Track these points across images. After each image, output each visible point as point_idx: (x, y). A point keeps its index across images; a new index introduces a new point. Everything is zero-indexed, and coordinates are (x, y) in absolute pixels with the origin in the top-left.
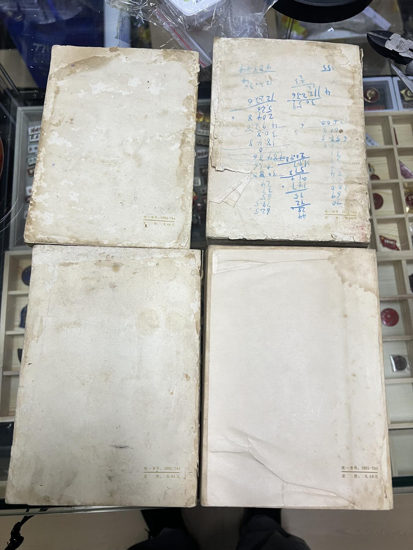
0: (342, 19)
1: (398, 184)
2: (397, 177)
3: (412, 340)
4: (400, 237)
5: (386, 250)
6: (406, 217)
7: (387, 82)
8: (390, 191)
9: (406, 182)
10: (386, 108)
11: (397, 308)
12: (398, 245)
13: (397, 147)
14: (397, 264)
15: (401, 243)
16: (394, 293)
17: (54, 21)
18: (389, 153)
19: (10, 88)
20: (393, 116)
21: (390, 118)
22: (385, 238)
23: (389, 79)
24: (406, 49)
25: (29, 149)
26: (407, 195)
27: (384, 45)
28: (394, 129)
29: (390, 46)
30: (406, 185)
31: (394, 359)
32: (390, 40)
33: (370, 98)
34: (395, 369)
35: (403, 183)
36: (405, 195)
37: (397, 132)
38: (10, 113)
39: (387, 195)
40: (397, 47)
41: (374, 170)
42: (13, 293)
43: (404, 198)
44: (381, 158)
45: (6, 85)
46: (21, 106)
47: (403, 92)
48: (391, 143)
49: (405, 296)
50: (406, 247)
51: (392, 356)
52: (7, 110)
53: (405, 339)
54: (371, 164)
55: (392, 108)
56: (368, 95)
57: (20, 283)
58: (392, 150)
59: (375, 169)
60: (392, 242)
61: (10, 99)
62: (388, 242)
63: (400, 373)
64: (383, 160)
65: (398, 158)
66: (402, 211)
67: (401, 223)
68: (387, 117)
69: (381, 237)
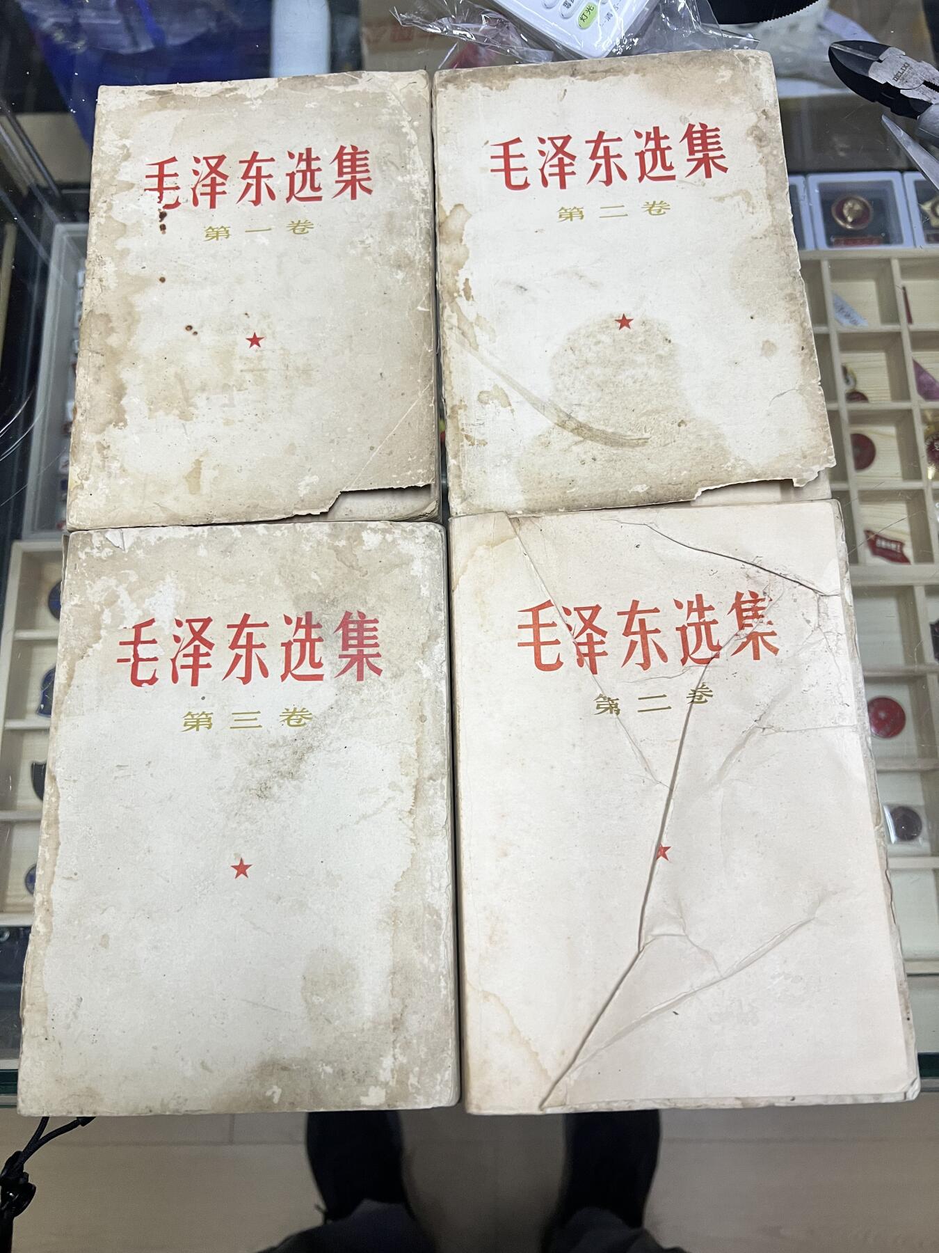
0: (773, 15)
1: (910, 411)
2: (907, 397)
3: (934, 770)
4: (912, 534)
5: (880, 562)
6: (927, 487)
7: (889, 183)
8: (891, 430)
9: (930, 410)
10: (887, 241)
11: (901, 695)
12: (908, 551)
13: (909, 329)
14: (904, 594)
15: (916, 547)
16: (896, 659)
17: (151, 46)
18: (889, 343)
19: (43, 183)
20: (901, 260)
21: (896, 265)
22: (878, 537)
23: (893, 177)
24: (917, 82)
25: (77, 318)
26: (931, 440)
27: (867, 72)
28: (904, 289)
29: (880, 74)
30: (929, 415)
31: (893, 814)
32: (880, 61)
33: (850, 219)
34: (893, 838)
35: (922, 411)
36: (926, 439)
37: (910, 297)
38: (38, 236)
39: (885, 438)
40: (896, 78)
41: (855, 381)
42: (25, 635)
43: (922, 447)
44: (872, 354)
45: (33, 176)
46: (63, 221)
47: (927, 207)
48: (896, 320)
49: (922, 667)
50: (925, 555)
51: (889, 806)
52: (32, 230)
53: (919, 767)
54: (850, 367)
55: (901, 241)
56: (845, 212)
57: (44, 613)
58: (898, 335)
59: (858, 380)
60: (893, 546)
61: (41, 207)
62: (883, 544)
63: (907, 847)
64: (879, 359)
65: (910, 355)
66: (917, 474)
67: (915, 500)
68: (888, 261)
69: (868, 532)
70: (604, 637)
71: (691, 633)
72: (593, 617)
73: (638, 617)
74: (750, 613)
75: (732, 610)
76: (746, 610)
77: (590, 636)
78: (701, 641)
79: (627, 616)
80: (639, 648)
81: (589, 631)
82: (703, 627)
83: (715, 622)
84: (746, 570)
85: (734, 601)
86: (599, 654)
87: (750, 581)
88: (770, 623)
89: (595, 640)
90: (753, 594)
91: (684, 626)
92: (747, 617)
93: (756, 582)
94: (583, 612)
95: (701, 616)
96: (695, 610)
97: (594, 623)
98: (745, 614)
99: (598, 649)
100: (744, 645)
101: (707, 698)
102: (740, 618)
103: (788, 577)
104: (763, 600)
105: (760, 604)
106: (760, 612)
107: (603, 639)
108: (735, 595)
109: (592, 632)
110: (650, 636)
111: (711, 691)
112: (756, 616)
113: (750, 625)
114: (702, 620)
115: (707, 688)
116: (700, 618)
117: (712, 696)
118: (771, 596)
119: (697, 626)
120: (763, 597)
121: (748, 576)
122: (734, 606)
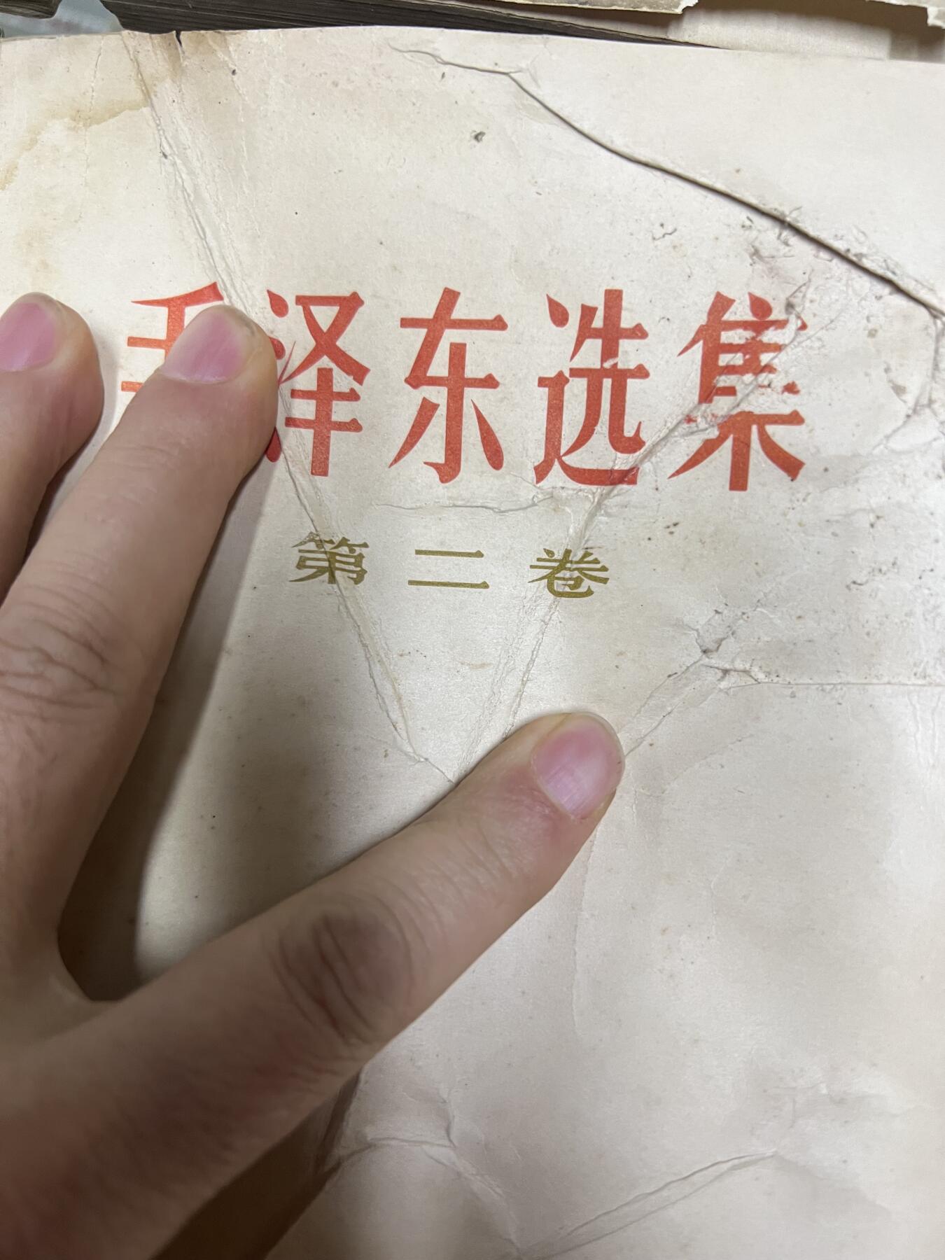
70: (360, 382)
71: (576, 394)
72: (339, 326)
73: (451, 336)
74: (738, 359)
75: (694, 342)
76: (731, 348)
77: (325, 377)
78: (596, 423)
79: (423, 332)
80: (438, 426)
81: (325, 362)
82: (607, 383)
83: (641, 372)
84: (754, 233)
85: (703, 319)
86: (341, 426)
87: (759, 266)
88: (791, 388)
89: (336, 389)
90: (760, 307)
91: (560, 374)
92: (730, 370)
93: (773, 272)
94: (316, 310)
95: (609, 351)
96: (596, 334)
97: (339, 343)
98: (724, 360)
99: (341, 411)
100: (708, 448)
101: (594, 586)
102: (710, 368)
103: (867, 263)
104: (781, 324)
105: (770, 336)
106: (765, 358)
107: (356, 386)
108: (708, 301)
109: (332, 365)
110: (471, 394)
111: (604, 569)
112: (754, 367)
113: (731, 391)
114: (607, 365)
115: (596, 561)
116: (604, 358)
117: (605, 581)
118: (807, 318)
119: (594, 377)
120: (782, 317)
121: (756, 253)
122: (701, 334)
